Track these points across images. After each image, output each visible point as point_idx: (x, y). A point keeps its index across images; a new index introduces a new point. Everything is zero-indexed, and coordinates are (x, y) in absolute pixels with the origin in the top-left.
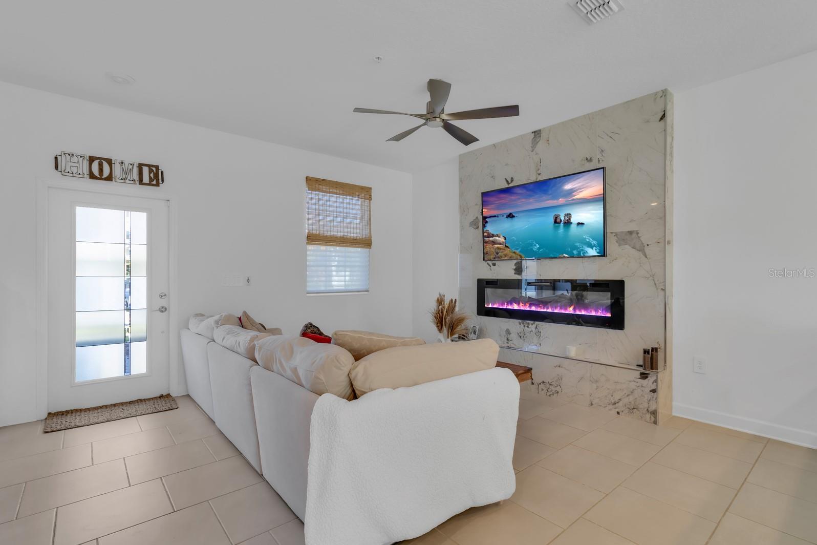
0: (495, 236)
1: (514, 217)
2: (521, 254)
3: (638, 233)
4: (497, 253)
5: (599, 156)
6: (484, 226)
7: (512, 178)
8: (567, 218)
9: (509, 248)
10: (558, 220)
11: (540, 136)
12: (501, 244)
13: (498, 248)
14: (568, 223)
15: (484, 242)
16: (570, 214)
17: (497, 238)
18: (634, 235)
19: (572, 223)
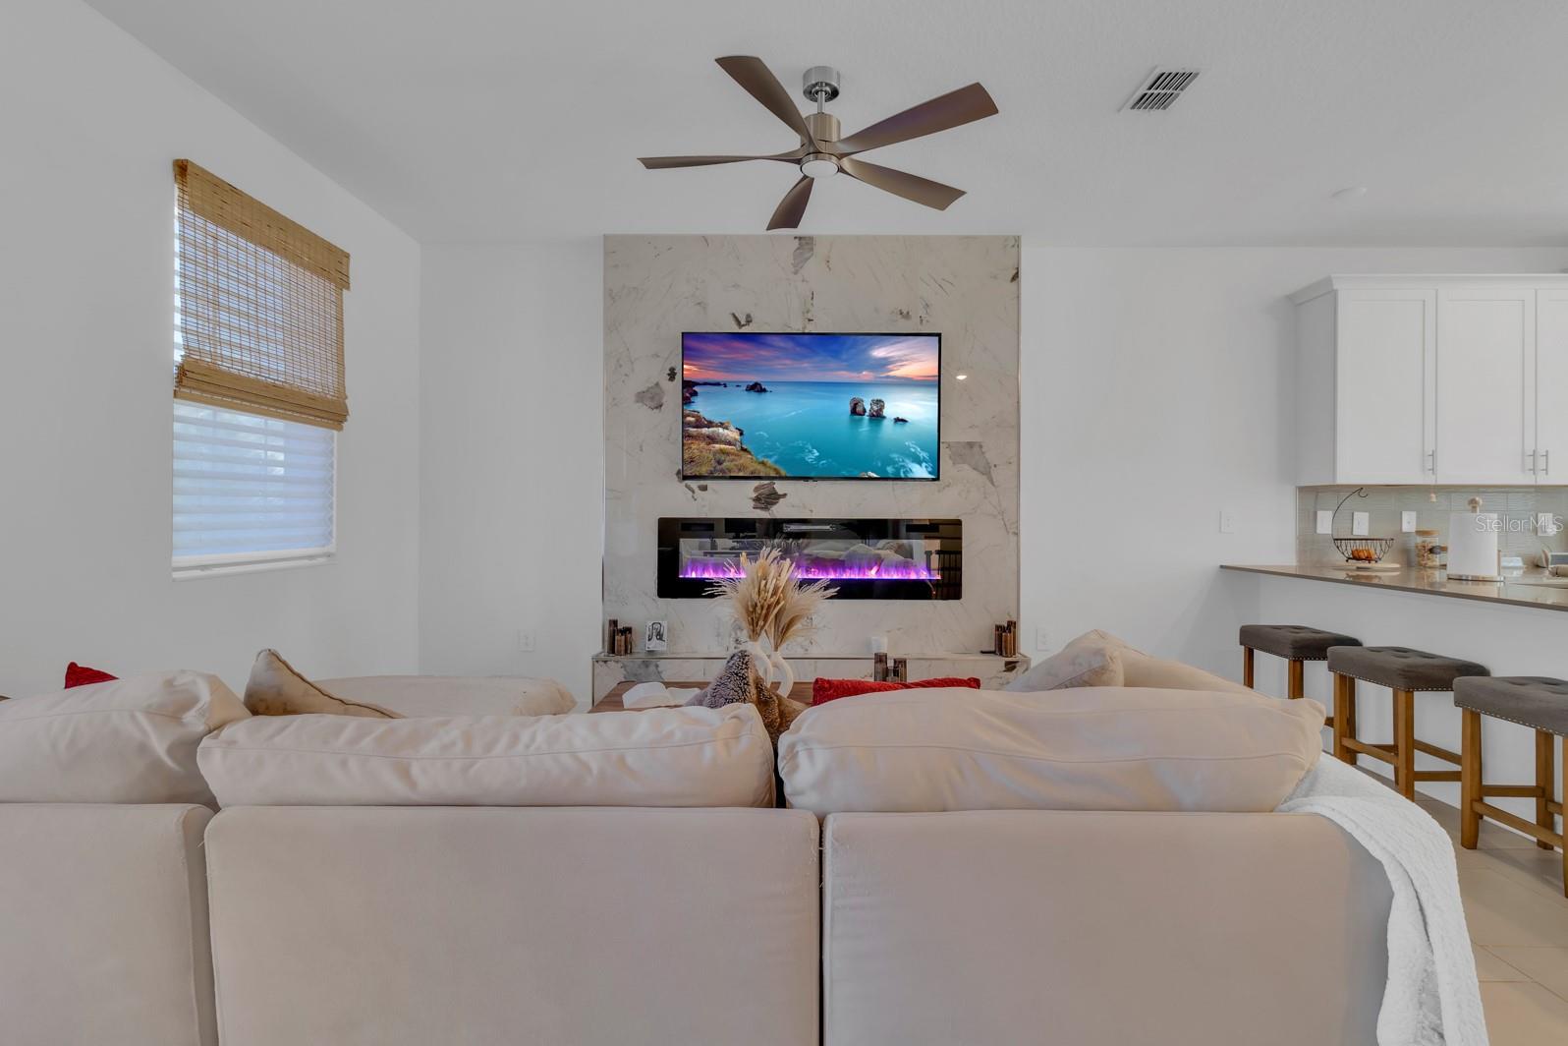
0: (717, 426)
1: (764, 390)
2: (777, 467)
3: (981, 447)
4: (720, 463)
5: (922, 312)
6: (686, 401)
7: (748, 316)
8: (875, 408)
9: (749, 453)
10: (859, 409)
11: (812, 249)
12: (730, 443)
13: (722, 451)
14: (877, 416)
15: (686, 436)
16: (880, 401)
17: (721, 430)
18: (976, 449)
19: (884, 417)
